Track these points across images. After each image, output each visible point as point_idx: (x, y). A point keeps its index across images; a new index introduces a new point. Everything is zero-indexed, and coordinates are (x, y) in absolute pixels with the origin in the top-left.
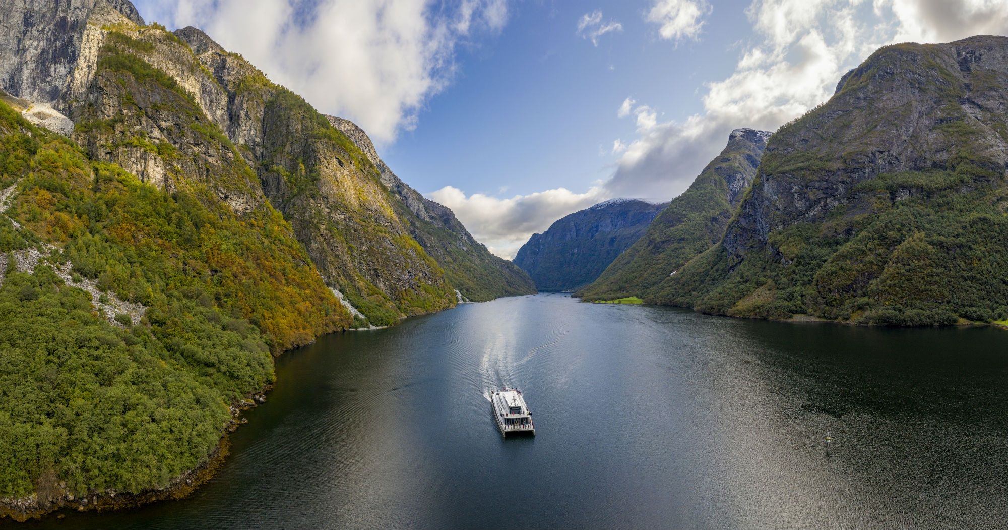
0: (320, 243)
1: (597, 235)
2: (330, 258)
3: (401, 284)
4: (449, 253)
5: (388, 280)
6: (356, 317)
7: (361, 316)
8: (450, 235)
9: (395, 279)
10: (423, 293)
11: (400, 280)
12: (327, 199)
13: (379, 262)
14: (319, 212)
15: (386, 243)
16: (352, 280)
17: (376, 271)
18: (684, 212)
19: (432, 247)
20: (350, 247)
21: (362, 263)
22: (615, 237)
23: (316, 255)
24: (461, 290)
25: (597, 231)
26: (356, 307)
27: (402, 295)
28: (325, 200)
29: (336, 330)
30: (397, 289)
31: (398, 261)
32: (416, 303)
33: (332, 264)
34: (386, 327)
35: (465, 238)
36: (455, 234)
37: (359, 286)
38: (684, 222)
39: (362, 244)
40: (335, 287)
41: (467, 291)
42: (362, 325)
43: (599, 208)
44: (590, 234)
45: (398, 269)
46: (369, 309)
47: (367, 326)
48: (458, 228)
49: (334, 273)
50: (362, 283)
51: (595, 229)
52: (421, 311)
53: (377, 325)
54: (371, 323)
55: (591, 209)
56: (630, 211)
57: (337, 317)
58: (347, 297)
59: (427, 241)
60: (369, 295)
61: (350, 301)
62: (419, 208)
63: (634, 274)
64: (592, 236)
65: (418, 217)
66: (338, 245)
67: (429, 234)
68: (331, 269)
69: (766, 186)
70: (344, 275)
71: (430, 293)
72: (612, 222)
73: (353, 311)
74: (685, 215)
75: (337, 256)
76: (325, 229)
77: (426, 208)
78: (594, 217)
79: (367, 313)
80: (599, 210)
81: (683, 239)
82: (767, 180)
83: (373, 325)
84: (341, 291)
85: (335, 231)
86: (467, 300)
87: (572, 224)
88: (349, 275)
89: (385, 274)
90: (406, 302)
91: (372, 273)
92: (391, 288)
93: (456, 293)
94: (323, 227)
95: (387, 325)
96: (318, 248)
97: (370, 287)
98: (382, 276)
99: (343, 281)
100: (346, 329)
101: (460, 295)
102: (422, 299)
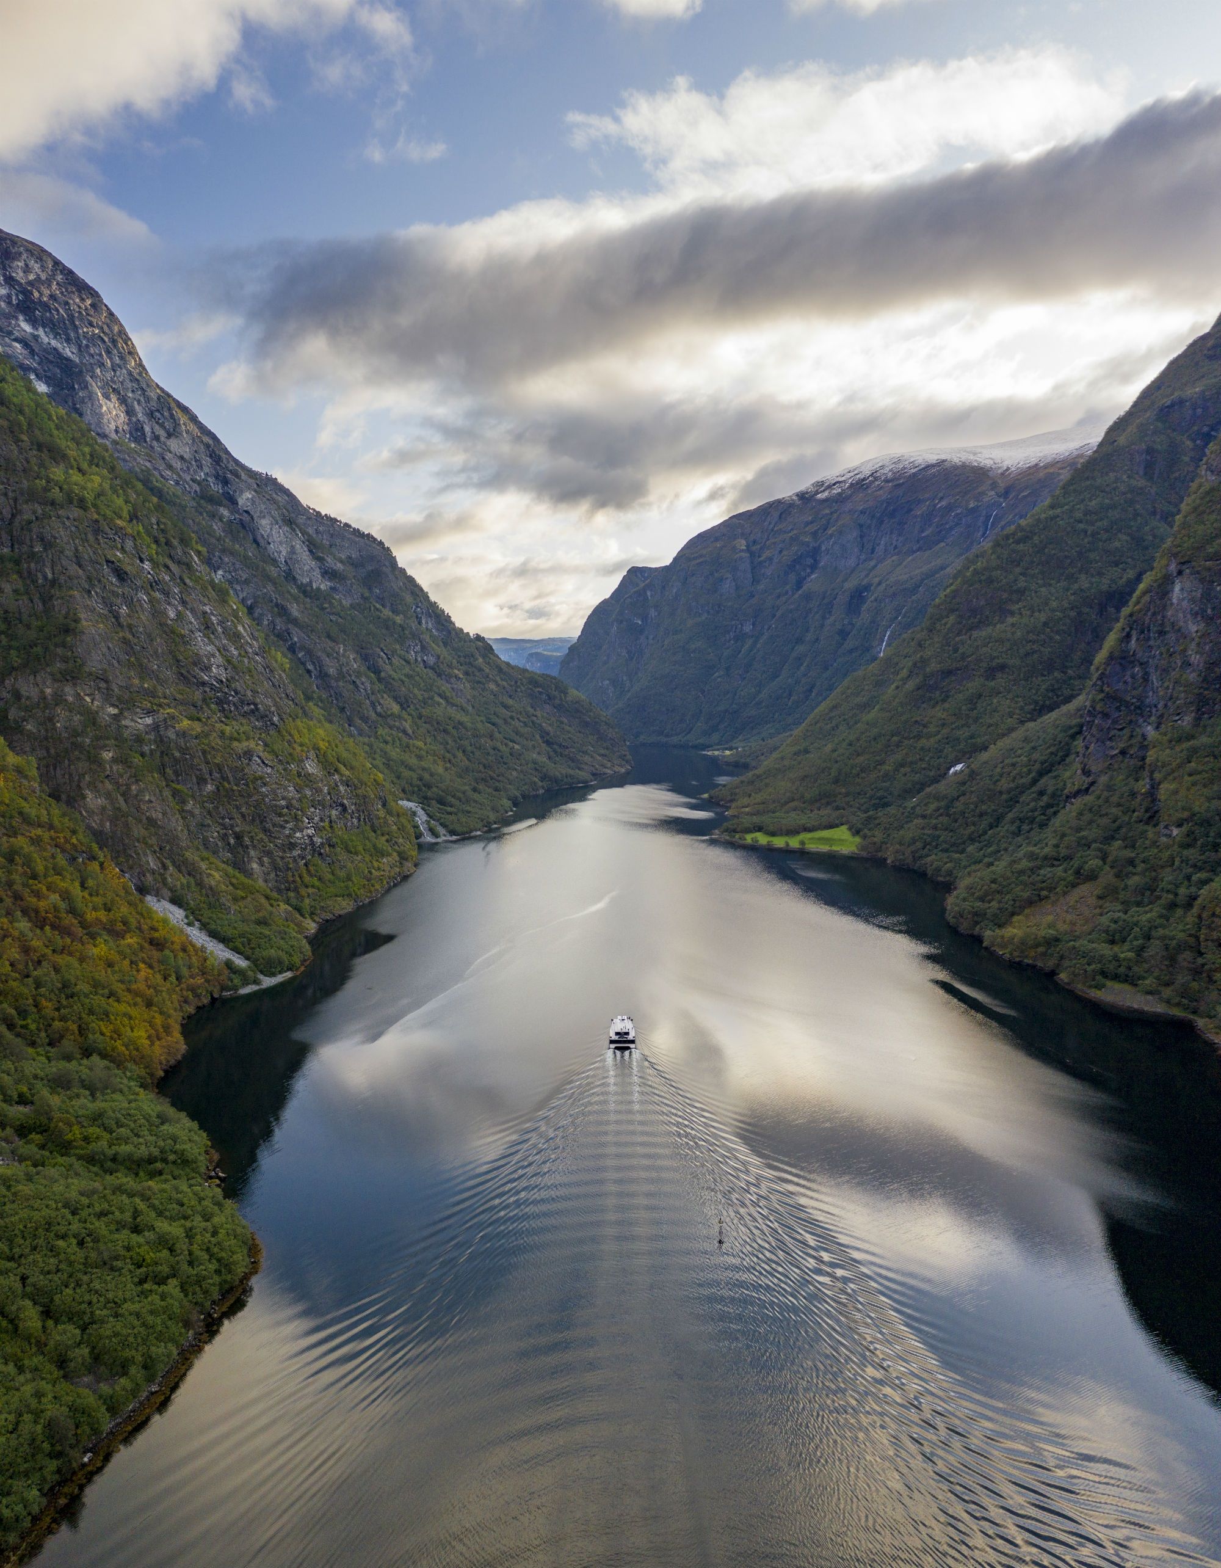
0: (108, 795)
1: (814, 582)
2: (138, 831)
3: (296, 853)
4: (387, 685)
5: (269, 853)
6: (229, 964)
7: (241, 963)
8: (387, 625)
9: (282, 848)
10: (343, 856)
11: (292, 846)
12: (107, 681)
13: (243, 816)
14: (92, 718)
15: (255, 767)
16: (192, 872)
17: (238, 837)
18: (1021, 584)
19: (341, 676)
20: (175, 793)
21: (209, 826)
22: (867, 588)
23: (102, 824)
24: (424, 801)
25: (814, 567)
26: (223, 940)
27: (301, 877)
28: (103, 685)
29: (200, 1004)
30: (288, 869)
31: (283, 803)
32: (332, 890)
33: (146, 844)
34: (289, 974)
35: (427, 623)
36: (399, 619)
37: (213, 883)
38: (1012, 614)
39: (201, 781)
40: (158, 895)
41: (441, 802)
42: (246, 982)
43: (826, 494)
44: (792, 577)
45: (287, 822)
46: (249, 941)
47: (256, 982)
48: (409, 599)
49: (152, 863)
50: (216, 875)
51: (809, 561)
52: (344, 903)
53: (273, 975)
54: (262, 972)
55: (802, 496)
56: (919, 502)
57: (200, 981)
58: (194, 915)
59: (327, 661)
60: (235, 899)
61: (204, 927)
62: (293, 551)
63: (861, 759)
64: (799, 584)
65: (290, 576)
66: (153, 799)
67: (329, 637)
68: (146, 855)
69: (1177, 588)
70: (174, 863)
71: (356, 853)
72: (861, 537)
73: (219, 952)
74: (1022, 592)
75: (151, 822)
76: (114, 760)
77: (313, 547)
78: (807, 524)
79: (249, 952)
80: (826, 500)
81: (1002, 667)
82: (1180, 573)
83: (266, 975)
84: (176, 901)
85: (137, 760)
86: (441, 830)
87: (742, 544)
88: (185, 862)
89: (262, 840)
90: (310, 890)
91: (232, 841)
92: (276, 868)
93: (414, 814)
94: (107, 755)
95: (289, 969)
96: (104, 808)
97: (234, 881)
98: (254, 847)
99: (176, 878)
100: (216, 995)
101: (425, 818)
102: (342, 874)
